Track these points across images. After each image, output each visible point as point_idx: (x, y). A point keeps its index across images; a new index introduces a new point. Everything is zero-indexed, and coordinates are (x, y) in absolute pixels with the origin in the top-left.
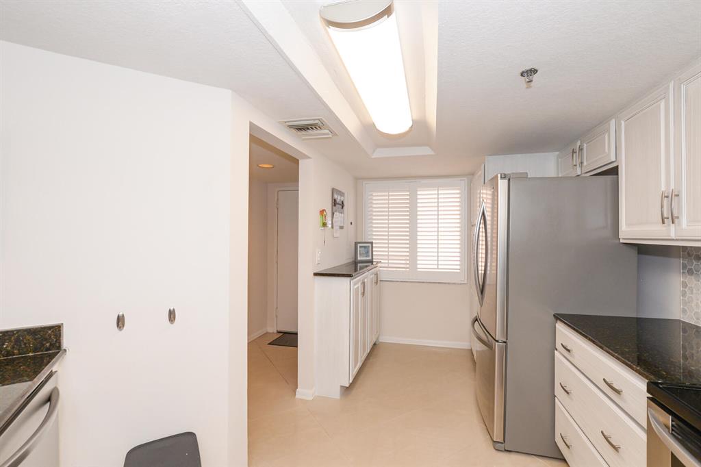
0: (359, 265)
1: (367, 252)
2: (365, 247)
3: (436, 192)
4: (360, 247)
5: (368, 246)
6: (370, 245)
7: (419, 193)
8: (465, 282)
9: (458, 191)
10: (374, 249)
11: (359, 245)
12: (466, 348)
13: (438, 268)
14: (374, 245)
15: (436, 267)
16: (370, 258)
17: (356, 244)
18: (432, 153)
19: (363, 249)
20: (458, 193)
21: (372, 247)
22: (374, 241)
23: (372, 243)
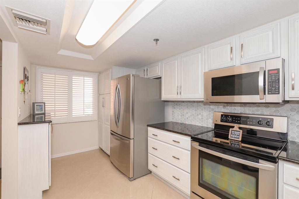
0: (36, 116)
1: (42, 108)
2: (40, 105)
3: (83, 78)
4: (37, 105)
5: (42, 105)
6: (43, 104)
7: (73, 77)
8: (96, 120)
9: (92, 79)
10: (46, 107)
11: (36, 104)
12: (97, 148)
13: (84, 115)
14: (46, 104)
15: (83, 114)
16: (43, 112)
17: (34, 104)
18: (92, 59)
19: (38, 107)
20: (92, 80)
21: (45, 105)
22: (46, 102)
23: (44, 103)
